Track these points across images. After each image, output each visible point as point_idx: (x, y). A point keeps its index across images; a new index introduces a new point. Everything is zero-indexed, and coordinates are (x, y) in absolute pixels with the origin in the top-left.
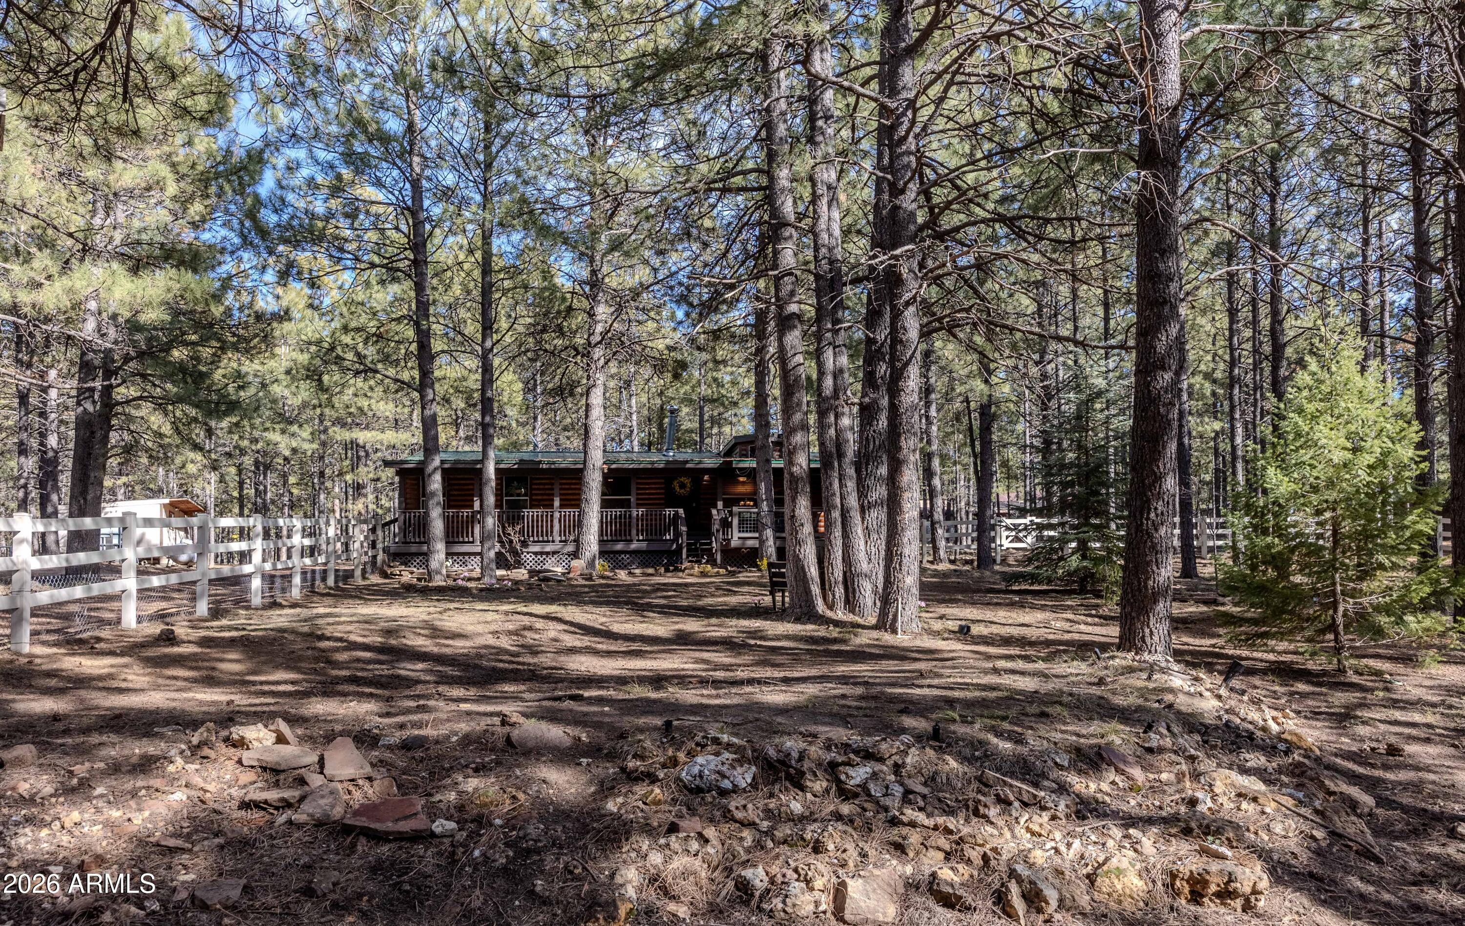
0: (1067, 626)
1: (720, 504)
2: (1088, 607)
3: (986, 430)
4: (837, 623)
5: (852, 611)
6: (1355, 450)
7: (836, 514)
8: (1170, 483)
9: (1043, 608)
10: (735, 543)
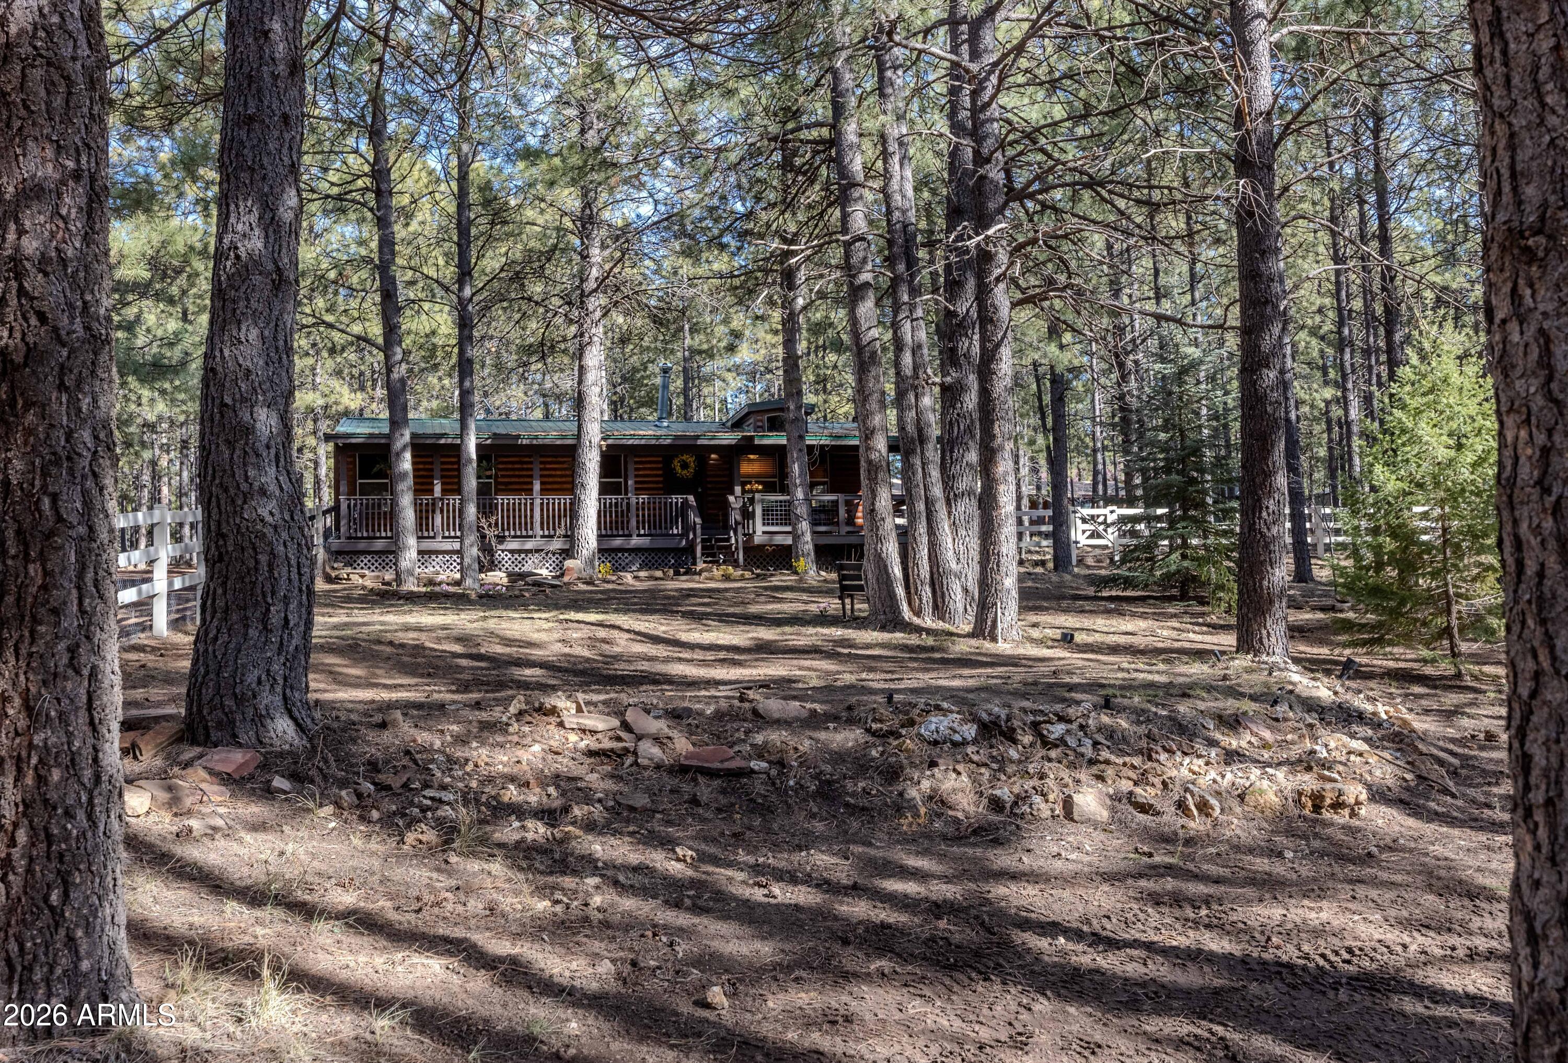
0: (1174, 634)
1: (738, 489)
2: (1193, 615)
3: (1059, 400)
4: (929, 631)
5: (942, 618)
6: (1459, 447)
7: (921, 506)
8: (1281, 480)
9: (1143, 616)
10: (758, 539)
